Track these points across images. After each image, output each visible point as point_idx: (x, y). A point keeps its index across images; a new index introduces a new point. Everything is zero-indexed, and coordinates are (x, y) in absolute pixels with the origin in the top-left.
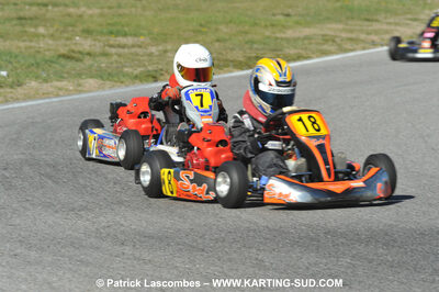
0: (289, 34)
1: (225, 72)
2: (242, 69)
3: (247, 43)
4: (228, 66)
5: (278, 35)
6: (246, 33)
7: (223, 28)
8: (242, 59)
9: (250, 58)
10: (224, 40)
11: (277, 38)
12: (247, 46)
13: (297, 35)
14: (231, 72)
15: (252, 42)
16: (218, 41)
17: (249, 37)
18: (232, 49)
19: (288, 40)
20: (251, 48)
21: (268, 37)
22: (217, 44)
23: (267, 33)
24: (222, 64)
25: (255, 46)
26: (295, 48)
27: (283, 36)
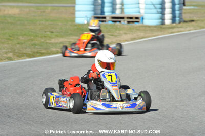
0: (53, 41)
1: (22, 59)
2: (31, 58)
3: (32, 45)
4: (23, 56)
5: (48, 41)
6: (32, 40)
7: (21, 38)
8: (30, 53)
9: (34, 52)
10: (22, 44)
11: (47, 43)
12: (33, 46)
13: (57, 41)
14: (25, 59)
15: (35, 45)
16: (18, 44)
17: (33, 42)
18: (25, 48)
19: (52, 44)
20: (34, 48)
21: (43, 42)
22: (18, 46)
23: (42, 41)
24: (20, 55)
25: (37, 46)
26: (56, 48)
27: (50, 42)
